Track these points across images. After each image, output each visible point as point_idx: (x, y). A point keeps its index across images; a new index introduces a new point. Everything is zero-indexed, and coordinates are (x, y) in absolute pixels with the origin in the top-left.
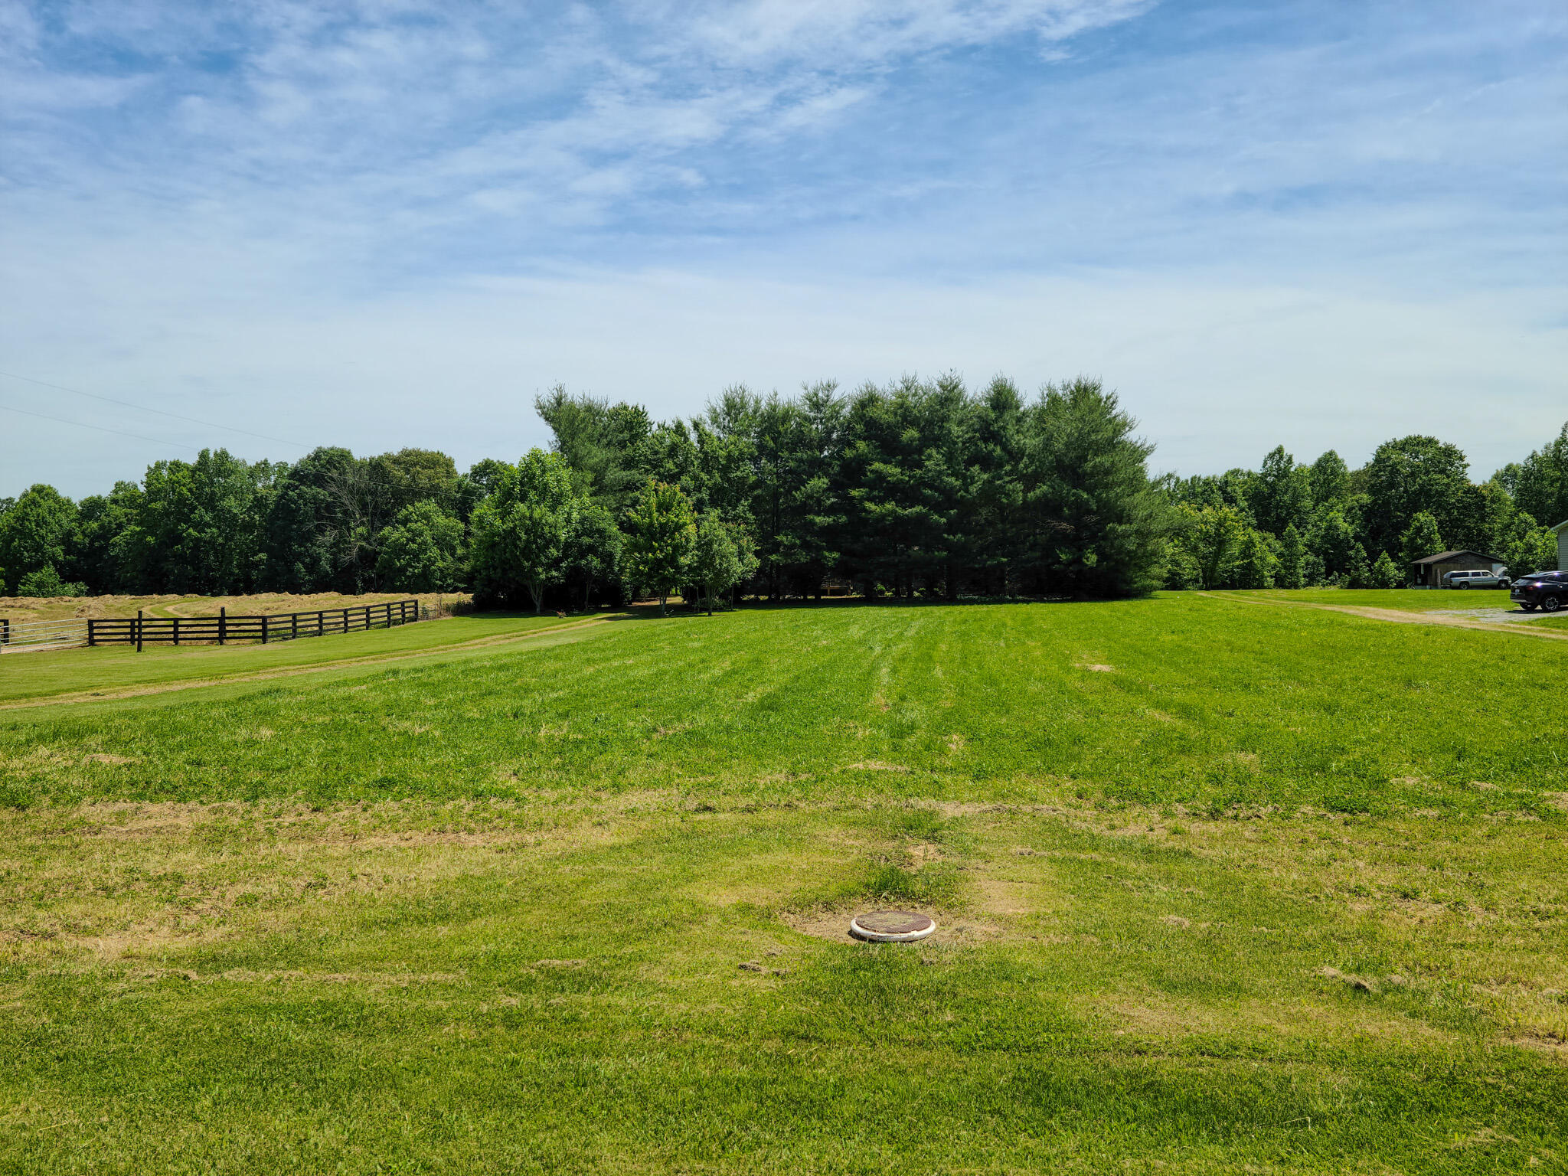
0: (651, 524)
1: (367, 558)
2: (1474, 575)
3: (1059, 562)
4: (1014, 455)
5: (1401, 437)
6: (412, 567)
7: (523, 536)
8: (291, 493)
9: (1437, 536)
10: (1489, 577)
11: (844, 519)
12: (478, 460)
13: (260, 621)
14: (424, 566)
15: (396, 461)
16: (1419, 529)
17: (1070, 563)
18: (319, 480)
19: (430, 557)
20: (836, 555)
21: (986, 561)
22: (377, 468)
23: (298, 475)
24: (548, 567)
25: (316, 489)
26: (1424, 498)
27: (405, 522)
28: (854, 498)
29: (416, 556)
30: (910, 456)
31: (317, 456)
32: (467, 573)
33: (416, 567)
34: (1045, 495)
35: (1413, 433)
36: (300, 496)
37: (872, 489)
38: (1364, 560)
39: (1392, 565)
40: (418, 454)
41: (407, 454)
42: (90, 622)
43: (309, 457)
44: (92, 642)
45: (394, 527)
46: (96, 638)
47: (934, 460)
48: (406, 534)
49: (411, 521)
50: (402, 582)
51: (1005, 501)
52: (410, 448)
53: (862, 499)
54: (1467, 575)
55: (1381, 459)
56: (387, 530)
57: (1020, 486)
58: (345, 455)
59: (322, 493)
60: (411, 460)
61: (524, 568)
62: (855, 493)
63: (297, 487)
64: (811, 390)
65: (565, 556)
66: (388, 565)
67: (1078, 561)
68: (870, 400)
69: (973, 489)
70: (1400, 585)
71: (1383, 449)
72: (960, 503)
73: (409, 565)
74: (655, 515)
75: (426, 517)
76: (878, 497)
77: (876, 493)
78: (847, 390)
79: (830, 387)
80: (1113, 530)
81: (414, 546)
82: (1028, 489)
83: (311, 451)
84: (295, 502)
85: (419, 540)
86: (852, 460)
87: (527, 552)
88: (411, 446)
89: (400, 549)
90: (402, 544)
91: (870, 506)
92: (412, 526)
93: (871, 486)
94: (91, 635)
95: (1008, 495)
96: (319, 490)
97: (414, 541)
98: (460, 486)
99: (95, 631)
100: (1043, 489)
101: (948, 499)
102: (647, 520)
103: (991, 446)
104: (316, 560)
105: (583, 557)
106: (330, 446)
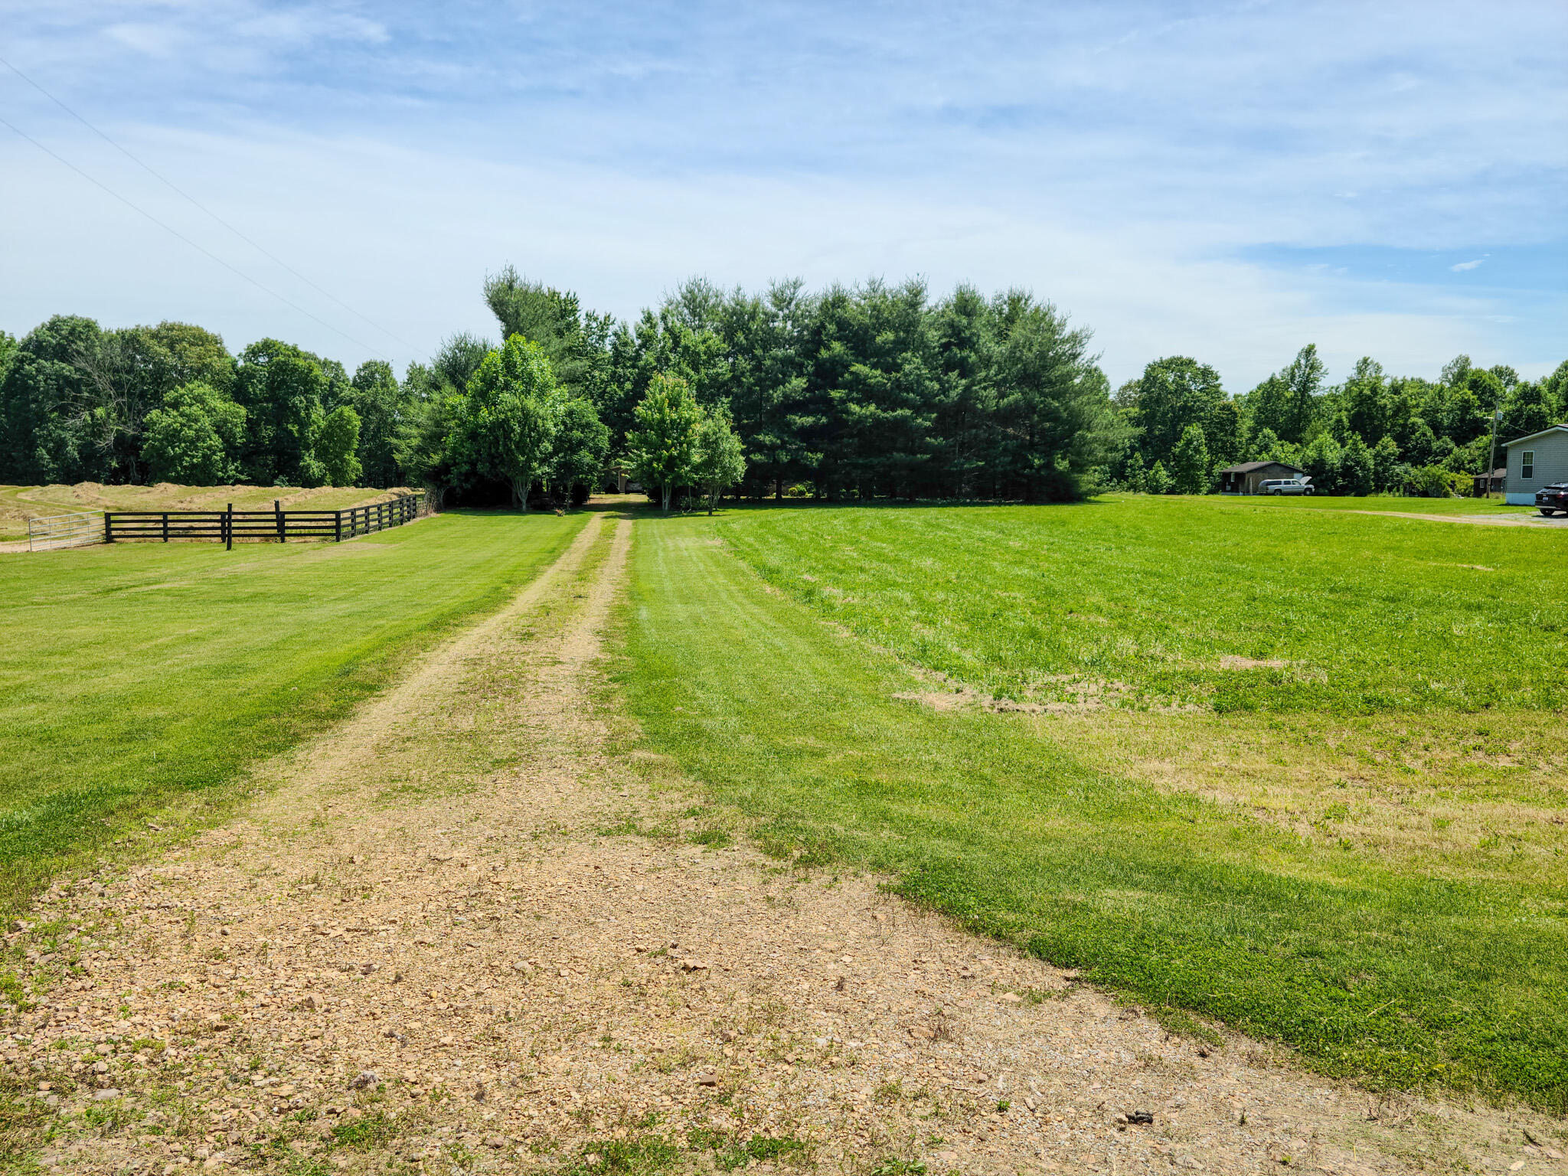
0: (663, 421)
1: (127, 446)
2: (1286, 483)
3: (1031, 467)
4: (987, 362)
5: (1166, 357)
6: (189, 456)
7: (518, 430)
8: (27, 367)
9: (1204, 449)
10: (1297, 485)
11: (824, 420)
12: (256, 339)
13: (333, 516)
14: (204, 456)
15: (155, 336)
16: (1189, 442)
17: (1041, 467)
18: (62, 353)
19: (211, 445)
20: (820, 456)
21: (963, 464)
22: (131, 341)
23: (36, 347)
24: (543, 461)
25: (59, 365)
26: (1187, 413)
27: (176, 405)
28: (832, 399)
29: (193, 443)
30: (886, 360)
31: (54, 326)
32: (435, 467)
33: (193, 457)
34: (1016, 401)
35: (1177, 355)
36: (38, 370)
37: (851, 390)
38: (1140, 468)
39: (1165, 472)
40: (181, 328)
41: (165, 327)
42: (108, 516)
43: (43, 326)
44: (109, 539)
45: (163, 411)
46: (114, 533)
47: (912, 364)
48: (180, 419)
49: (184, 405)
50: (177, 472)
51: (980, 406)
52: (170, 321)
53: (843, 401)
54: (1280, 483)
55: (1151, 379)
56: (155, 414)
57: (993, 392)
58: (89, 326)
59: (67, 369)
60: (172, 337)
61: (519, 462)
62: (836, 394)
63: (33, 361)
64: (777, 286)
65: (555, 452)
66: (160, 453)
67: (1049, 465)
68: (839, 301)
69: (953, 394)
70: (1171, 491)
71: (1152, 368)
72: (940, 408)
73: (185, 453)
74: (667, 410)
75: (200, 400)
76: (856, 399)
77: (855, 395)
78: (814, 289)
79: (796, 285)
80: (1082, 437)
81: (192, 433)
82: (1002, 396)
83: (47, 319)
84: (33, 378)
85: (195, 426)
86: (825, 361)
87: (521, 447)
88: (172, 319)
89: (172, 436)
90: (175, 430)
91: (854, 408)
92: (184, 409)
93: (849, 386)
94: (108, 529)
95: (983, 402)
96: (64, 365)
97: (190, 427)
98: (234, 366)
99: (113, 525)
100: (1016, 396)
101: (927, 404)
102: (657, 416)
103: (965, 353)
104: (61, 444)
105: (574, 452)
106: (70, 314)
